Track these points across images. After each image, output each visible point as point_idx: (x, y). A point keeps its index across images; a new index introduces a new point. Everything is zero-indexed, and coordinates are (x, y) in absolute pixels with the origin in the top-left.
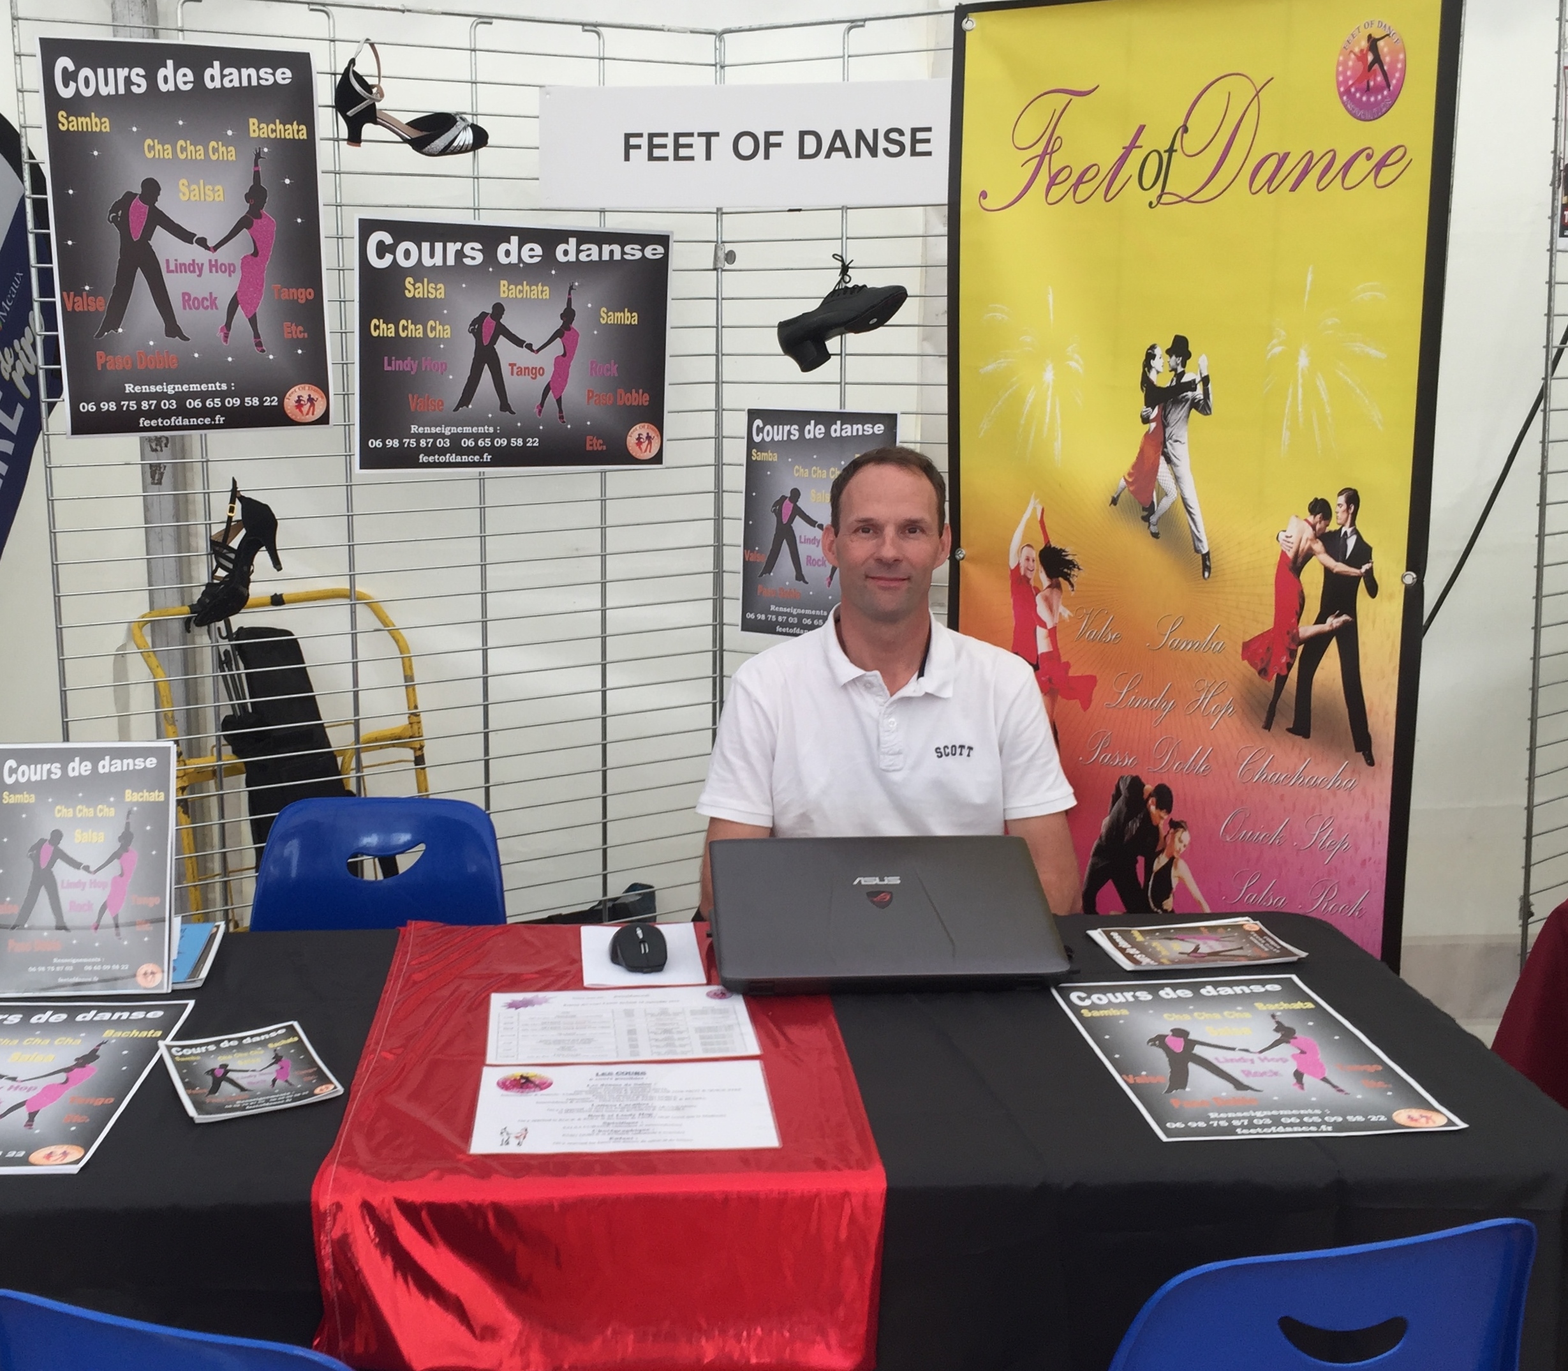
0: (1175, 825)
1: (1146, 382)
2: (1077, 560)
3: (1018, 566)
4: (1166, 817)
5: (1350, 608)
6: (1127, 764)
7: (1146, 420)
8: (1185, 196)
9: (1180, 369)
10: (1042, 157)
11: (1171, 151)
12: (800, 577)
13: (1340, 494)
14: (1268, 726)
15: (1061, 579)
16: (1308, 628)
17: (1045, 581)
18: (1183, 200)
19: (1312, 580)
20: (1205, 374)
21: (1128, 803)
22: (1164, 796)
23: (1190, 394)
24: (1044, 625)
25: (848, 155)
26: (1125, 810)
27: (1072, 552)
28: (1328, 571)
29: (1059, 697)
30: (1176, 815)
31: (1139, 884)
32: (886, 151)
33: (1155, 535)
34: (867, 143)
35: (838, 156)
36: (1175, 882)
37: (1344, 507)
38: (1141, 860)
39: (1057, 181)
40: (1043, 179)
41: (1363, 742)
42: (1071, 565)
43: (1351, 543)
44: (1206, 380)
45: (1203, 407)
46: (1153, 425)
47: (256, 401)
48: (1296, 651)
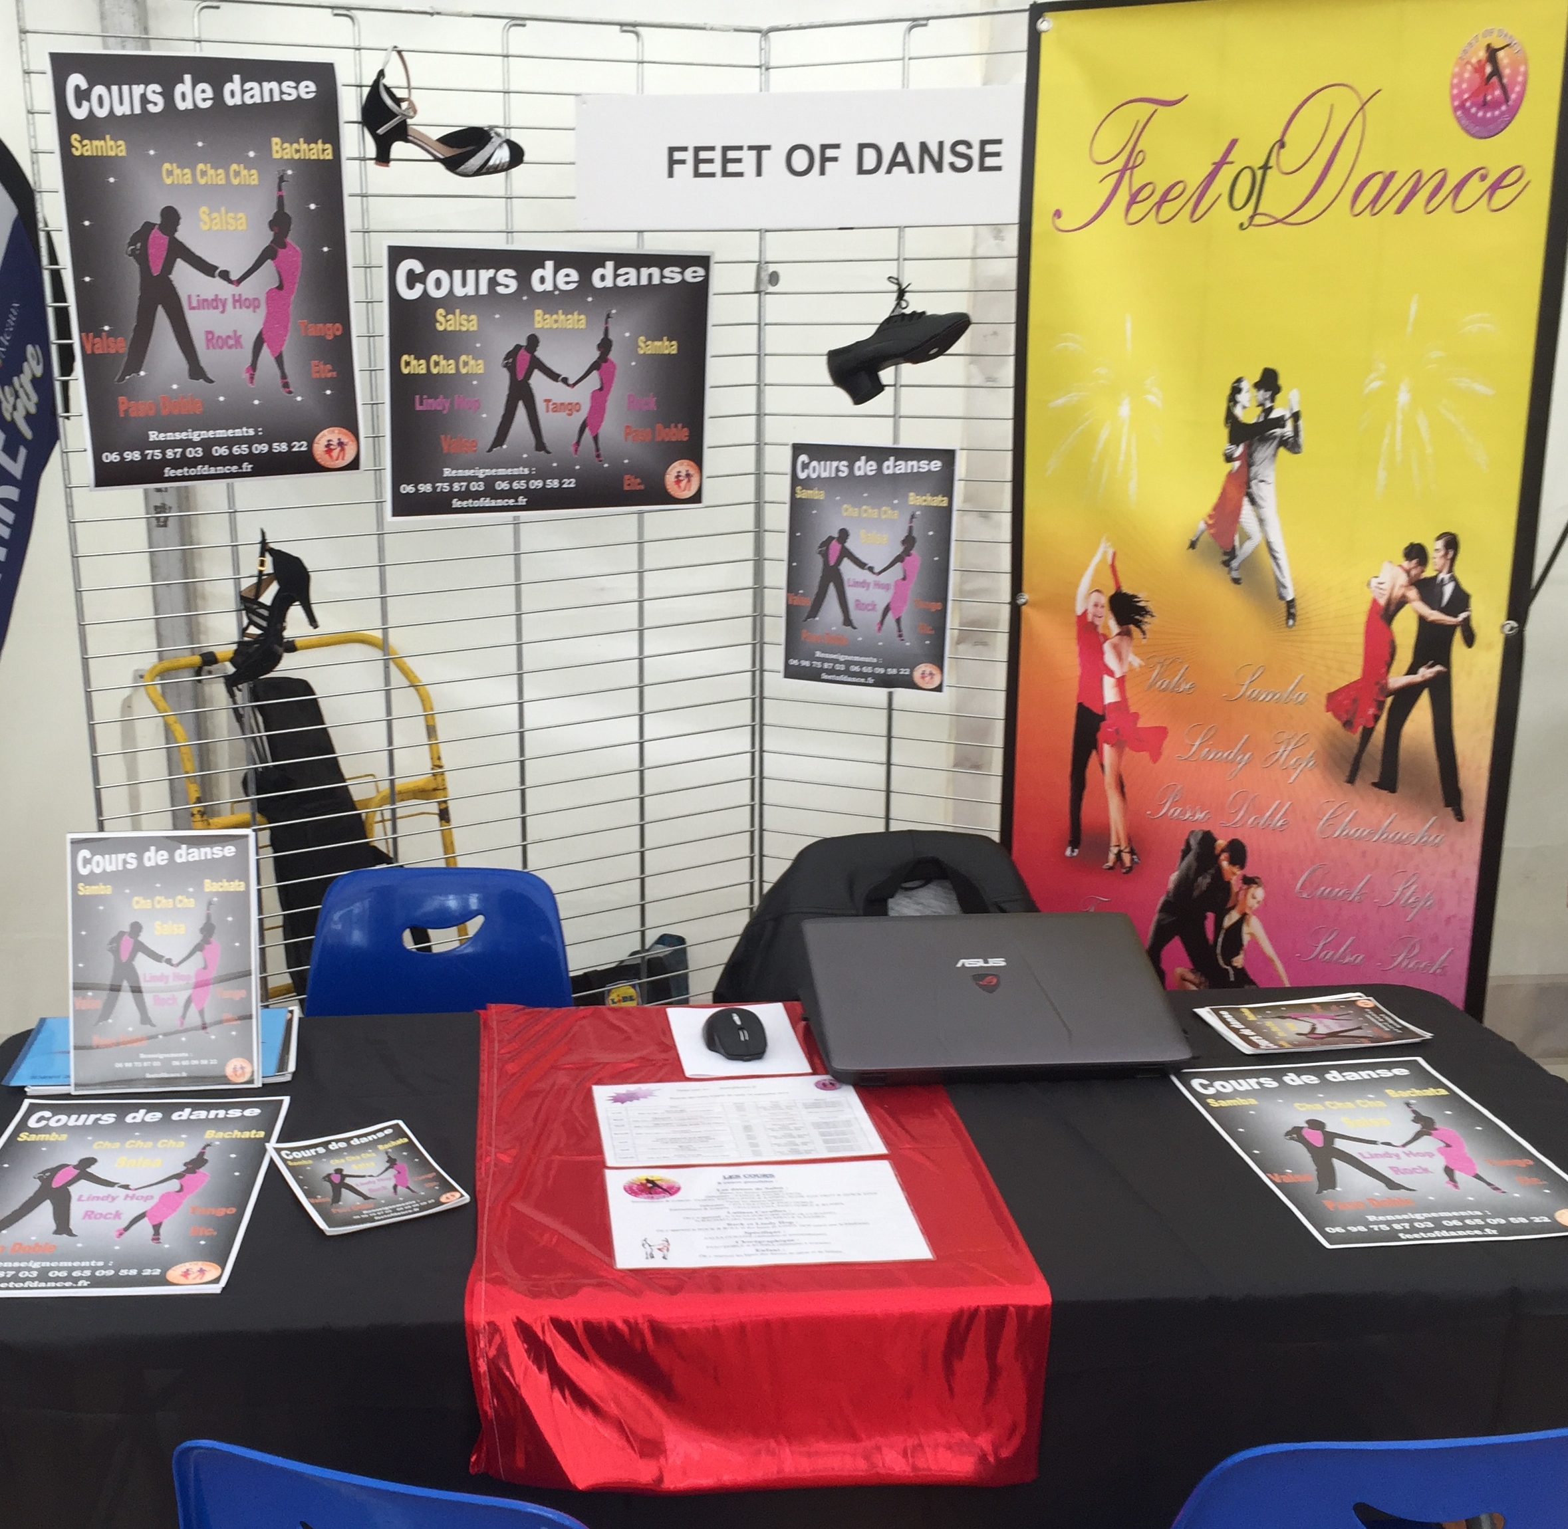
0: (1249, 881)
1: (1231, 418)
2: (1150, 606)
3: (1085, 613)
4: (1239, 872)
5: (1445, 660)
6: (1199, 819)
7: (1229, 458)
8: (1280, 217)
9: (1268, 405)
10: (1122, 172)
11: (1266, 167)
12: (848, 621)
13: (1439, 538)
14: (1351, 780)
15: (1132, 627)
16: (1398, 678)
17: (1114, 627)
18: (1278, 221)
19: (1405, 629)
20: (1295, 410)
21: (1199, 857)
22: (1237, 852)
23: (1278, 431)
24: (1111, 673)
25: (911, 171)
26: (1195, 865)
27: (1145, 598)
28: (1422, 620)
29: (1127, 750)
30: (1249, 871)
31: (1207, 940)
32: (952, 165)
33: (1236, 581)
34: (931, 157)
35: (900, 171)
36: (1246, 939)
37: (1442, 553)
38: (1211, 916)
39: (1138, 199)
40: (1123, 196)
41: (1453, 797)
42: (1143, 611)
43: (1448, 590)
44: (1296, 416)
45: (1292, 445)
46: (1237, 464)
47: (284, 447)
48: (1383, 703)
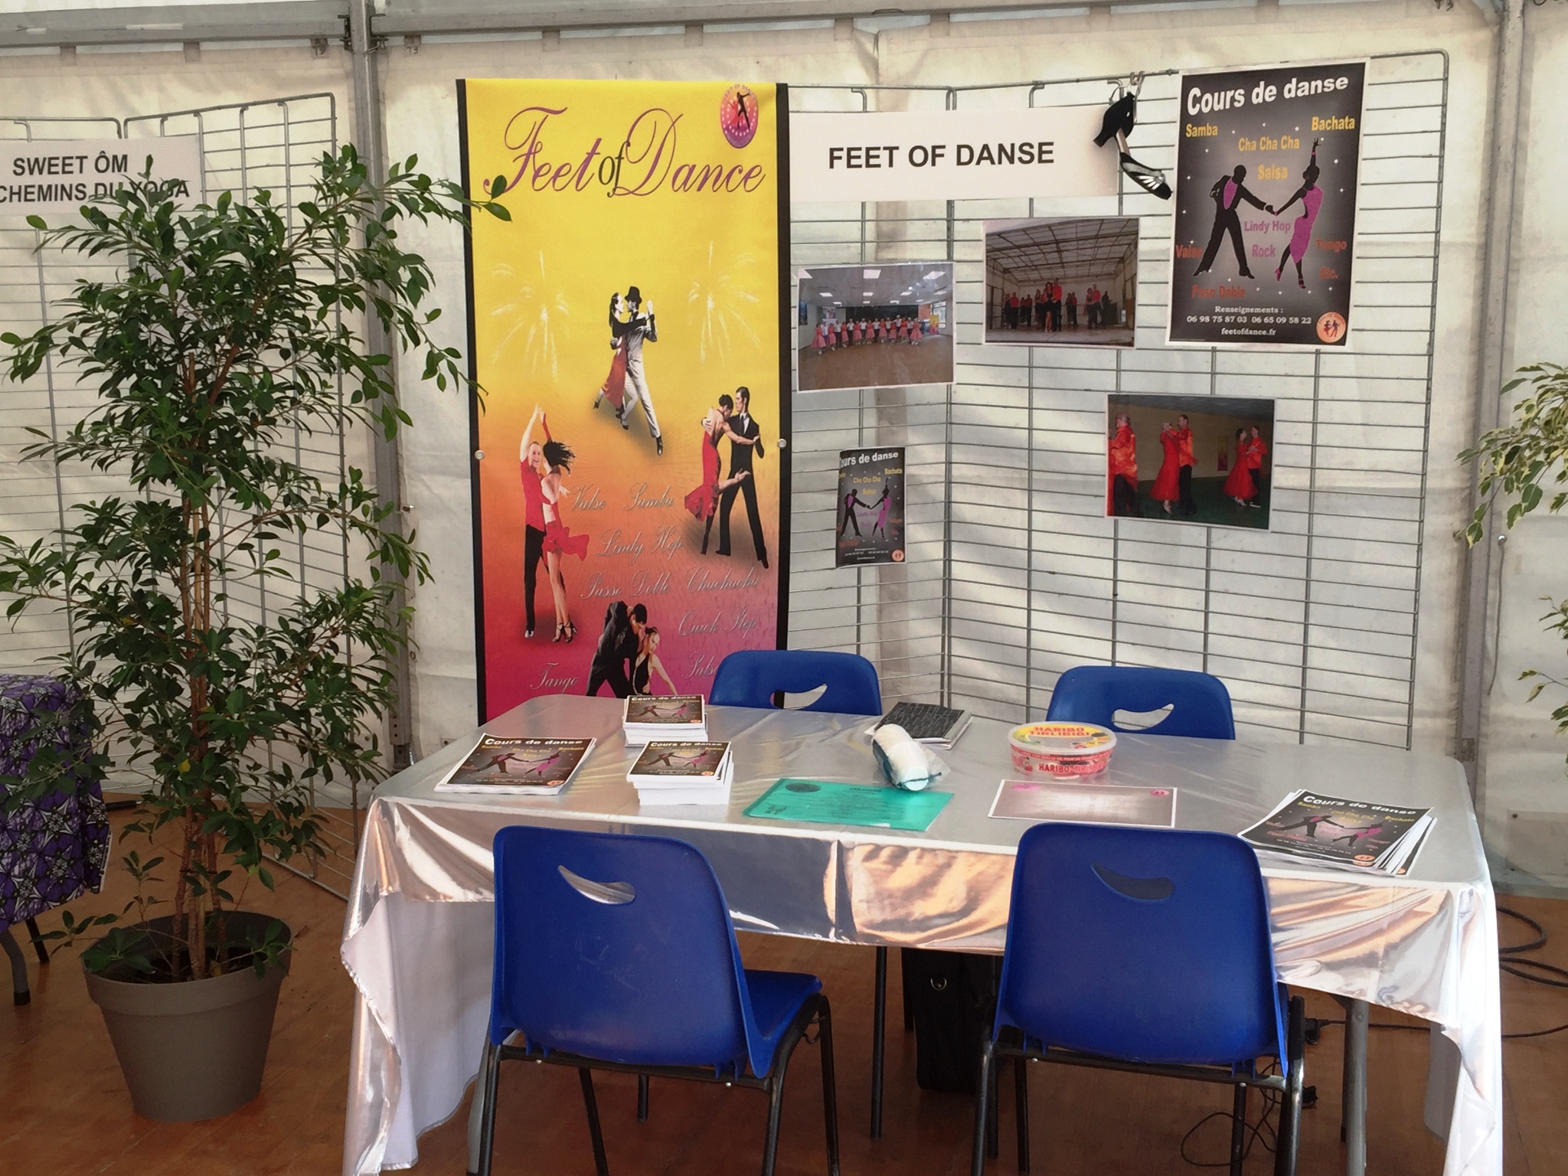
0: (649, 631)
1: (613, 320)
2: (573, 450)
3: (527, 460)
4: (643, 627)
5: (749, 467)
6: (615, 594)
7: (614, 347)
8: (631, 190)
9: (635, 310)
10: (528, 155)
11: (620, 158)
13: (737, 391)
14: (704, 552)
15: (560, 466)
16: (724, 482)
17: (548, 468)
20: (651, 313)
21: (616, 622)
23: (642, 327)
24: (548, 502)
26: (614, 627)
27: (568, 444)
28: (733, 442)
29: (563, 554)
30: (650, 624)
31: (626, 678)
33: (626, 428)
36: (650, 671)
37: (741, 400)
38: (627, 660)
39: (541, 174)
41: (761, 553)
42: (568, 454)
43: (746, 423)
44: (652, 318)
45: (651, 336)
46: (619, 350)
48: (718, 498)
